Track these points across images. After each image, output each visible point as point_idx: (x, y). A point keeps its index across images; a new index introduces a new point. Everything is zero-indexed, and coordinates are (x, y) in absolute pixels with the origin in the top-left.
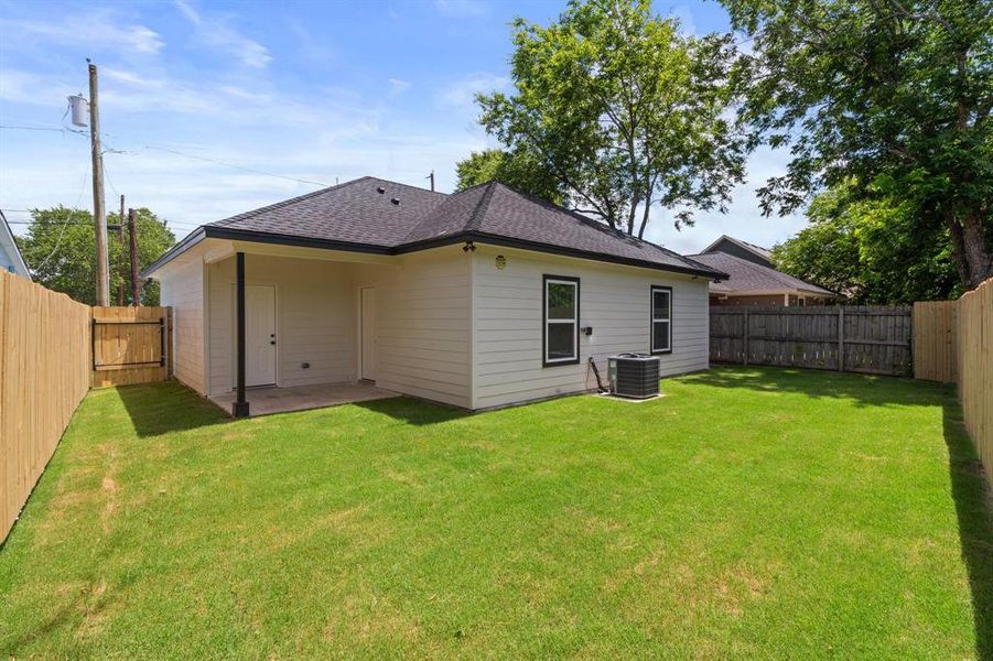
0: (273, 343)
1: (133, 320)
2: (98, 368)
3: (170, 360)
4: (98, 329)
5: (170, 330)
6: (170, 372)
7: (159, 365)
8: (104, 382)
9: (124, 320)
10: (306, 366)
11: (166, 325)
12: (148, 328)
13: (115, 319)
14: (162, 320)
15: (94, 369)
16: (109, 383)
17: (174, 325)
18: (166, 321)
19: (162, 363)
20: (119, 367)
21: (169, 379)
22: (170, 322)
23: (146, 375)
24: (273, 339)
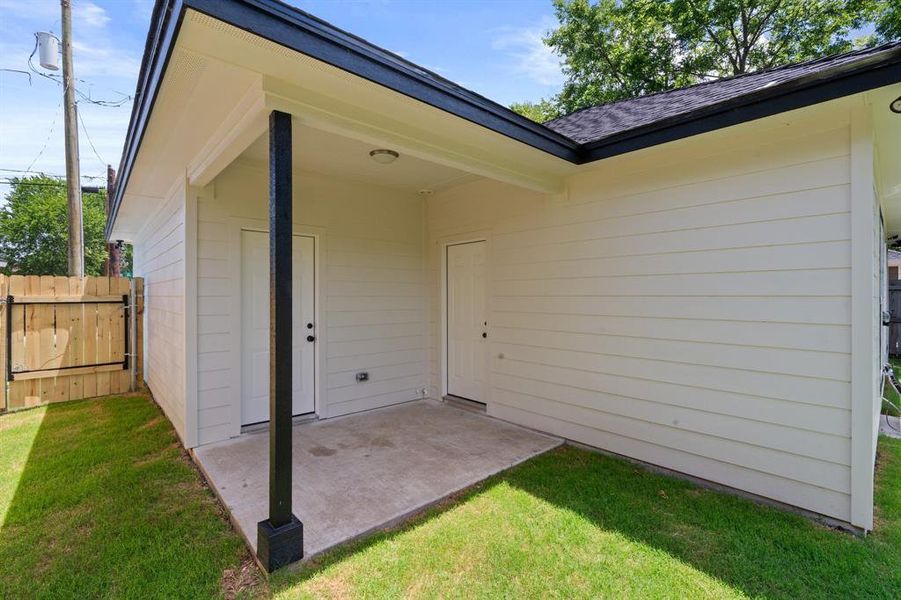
0: (311, 339)
1: (78, 297)
2: (17, 377)
3: (139, 359)
4: (18, 313)
5: (140, 312)
6: (139, 376)
7: (121, 367)
8: (28, 399)
9: (64, 297)
10: (364, 377)
11: (132, 305)
12: (104, 311)
13: (49, 297)
14: (125, 298)
15: (11, 378)
16: (37, 400)
17: (146, 304)
18: (132, 300)
19: (126, 365)
20: (55, 374)
21: (137, 389)
22: (140, 301)
23: (102, 383)
24: (310, 332)
